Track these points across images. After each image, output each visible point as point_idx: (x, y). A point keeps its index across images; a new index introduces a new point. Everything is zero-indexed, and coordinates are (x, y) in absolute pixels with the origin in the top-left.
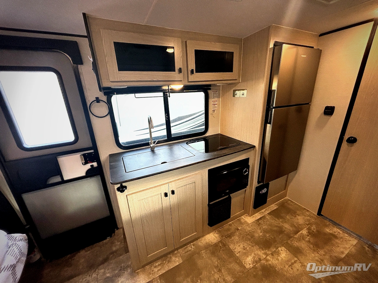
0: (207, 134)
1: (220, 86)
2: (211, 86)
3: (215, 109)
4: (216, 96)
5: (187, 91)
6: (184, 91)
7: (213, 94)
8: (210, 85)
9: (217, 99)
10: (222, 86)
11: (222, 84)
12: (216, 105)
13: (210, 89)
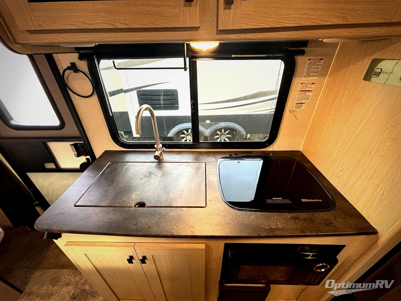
0: (271, 149)
1: (335, 45)
2: (306, 46)
3: (303, 101)
4: (314, 72)
5: (239, 56)
6: (233, 56)
7: (307, 66)
8: (304, 43)
9: (315, 78)
10: (343, 45)
11: (345, 41)
12: (308, 93)
13: (302, 53)
